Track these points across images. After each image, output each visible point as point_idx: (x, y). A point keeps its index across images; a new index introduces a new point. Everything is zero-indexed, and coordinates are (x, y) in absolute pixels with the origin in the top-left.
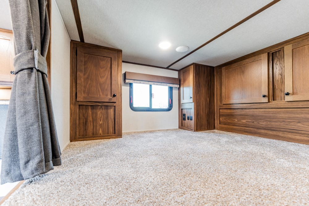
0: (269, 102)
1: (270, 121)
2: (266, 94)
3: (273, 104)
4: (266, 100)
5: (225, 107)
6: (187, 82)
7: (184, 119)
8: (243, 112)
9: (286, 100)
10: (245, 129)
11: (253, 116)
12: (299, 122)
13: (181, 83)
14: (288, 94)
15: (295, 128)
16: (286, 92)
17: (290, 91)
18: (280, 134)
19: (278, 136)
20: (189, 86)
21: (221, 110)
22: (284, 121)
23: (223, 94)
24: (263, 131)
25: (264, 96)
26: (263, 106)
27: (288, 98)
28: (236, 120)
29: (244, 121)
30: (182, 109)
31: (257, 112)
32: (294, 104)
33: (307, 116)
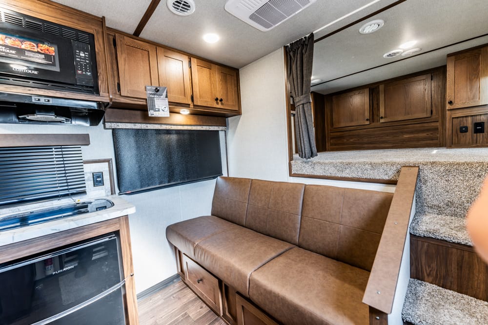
0: (370, 124)
1: (370, 138)
2: (369, 118)
3: (373, 125)
4: (368, 123)
5: (336, 130)
8: (351, 133)
9: (381, 122)
10: (352, 146)
11: (358, 135)
12: (387, 136)
14: (382, 118)
15: (385, 139)
16: (380, 116)
17: (383, 116)
21: (331, 134)
22: (379, 137)
23: (334, 120)
24: (366, 145)
25: (367, 120)
26: (366, 127)
27: (382, 121)
28: (346, 140)
29: (352, 140)
31: (361, 132)
32: (385, 124)
33: (392, 131)
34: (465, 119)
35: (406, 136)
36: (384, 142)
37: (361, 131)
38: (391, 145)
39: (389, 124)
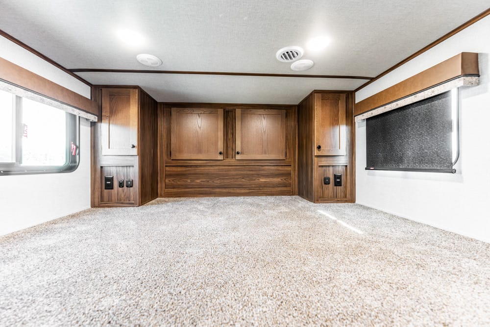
0: (224, 159)
1: (223, 179)
2: (222, 151)
3: (226, 161)
4: (221, 157)
5: (174, 163)
6: (120, 116)
7: (110, 187)
8: (199, 170)
9: (236, 158)
10: (199, 191)
11: (207, 174)
12: (243, 178)
13: (103, 114)
14: (238, 153)
15: (240, 183)
16: (237, 151)
17: (240, 151)
18: (231, 191)
19: (230, 193)
20: (126, 124)
21: (167, 169)
22: (234, 178)
24: (217, 190)
25: (220, 153)
26: (218, 163)
27: (238, 157)
28: (189, 181)
29: (198, 181)
30: (102, 167)
31: (212, 170)
32: (241, 162)
33: (249, 172)
34: (327, 168)
35: (263, 180)
36: (240, 187)
37: (211, 168)
38: (248, 191)
39: (245, 163)
